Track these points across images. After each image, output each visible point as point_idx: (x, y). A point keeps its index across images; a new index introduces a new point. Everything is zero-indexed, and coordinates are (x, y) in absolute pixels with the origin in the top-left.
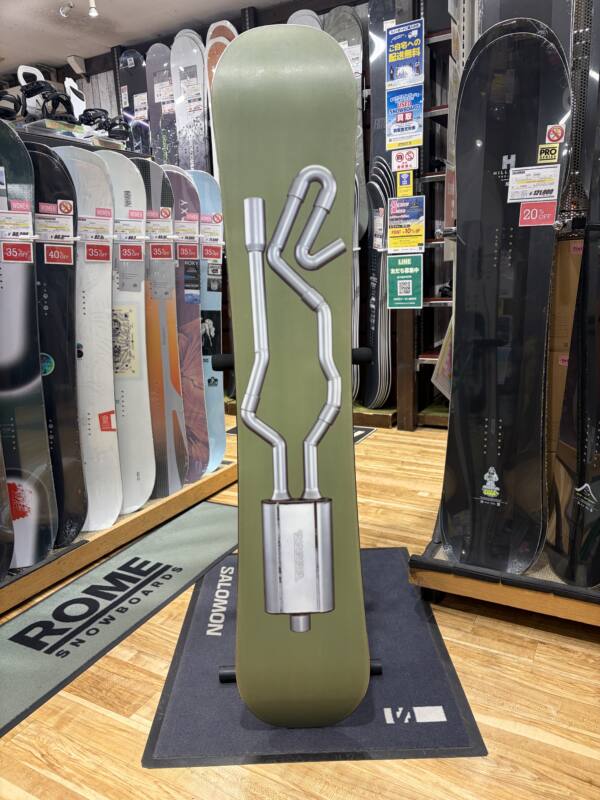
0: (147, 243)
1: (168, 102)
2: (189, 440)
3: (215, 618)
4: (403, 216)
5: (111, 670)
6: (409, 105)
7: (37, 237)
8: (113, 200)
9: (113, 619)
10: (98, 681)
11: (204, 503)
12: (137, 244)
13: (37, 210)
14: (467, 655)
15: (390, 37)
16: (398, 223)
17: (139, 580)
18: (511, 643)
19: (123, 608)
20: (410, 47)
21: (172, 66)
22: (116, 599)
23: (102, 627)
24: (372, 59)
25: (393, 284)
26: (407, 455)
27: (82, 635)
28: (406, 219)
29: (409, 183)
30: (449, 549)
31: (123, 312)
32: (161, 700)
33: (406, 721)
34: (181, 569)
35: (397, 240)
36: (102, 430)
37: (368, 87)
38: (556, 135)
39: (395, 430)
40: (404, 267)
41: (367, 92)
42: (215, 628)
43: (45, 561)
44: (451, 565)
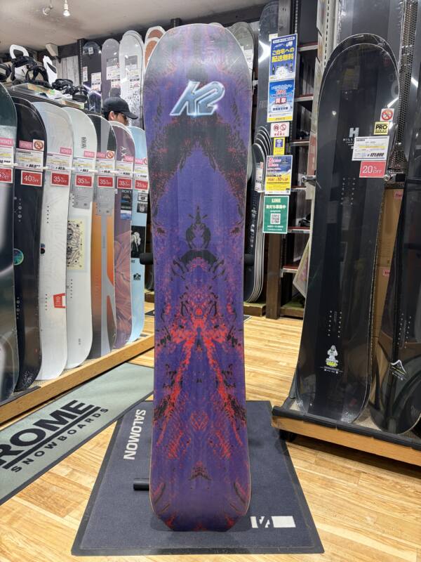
0: (96, 175)
1: (116, 80)
2: (117, 318)
3: (130, 446)
4: (276, 169)
5: (51, 482)
6: (284, 93)
7: (16, 164)
8: (74, 143)
9: (55, 445)
10: (42, 490)
11: (126, 364)
12: (89, 175)
13: (18, 146)
14: (310, 480)
15: (273, 45)
16: (273, 172)
17: (76, 416)
18: (343, 472)
19: (63, 437)
20: (287, 53)
21: (120, 55)
22: (58, 430)
23: (47, 451)
24: (260, 60)
25: (268, 216)
26: (272, 336)
27: (31, 456)
28: (278, 171)
29: (282, 146)
30: (301, 403)
31: (75, 223)
32: (88, 506)
33: (267, 526)
34: (107, 410)
35: (271, 185)
36: (56, 307)
37: (256, 79)
38: (388, 116)
39: (264, 318)
40: (276, 204)
41: (255, 82)
42: (130, 454)
43: (7, 401)
44: (302, 414)
